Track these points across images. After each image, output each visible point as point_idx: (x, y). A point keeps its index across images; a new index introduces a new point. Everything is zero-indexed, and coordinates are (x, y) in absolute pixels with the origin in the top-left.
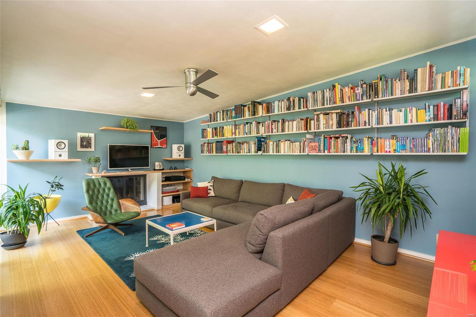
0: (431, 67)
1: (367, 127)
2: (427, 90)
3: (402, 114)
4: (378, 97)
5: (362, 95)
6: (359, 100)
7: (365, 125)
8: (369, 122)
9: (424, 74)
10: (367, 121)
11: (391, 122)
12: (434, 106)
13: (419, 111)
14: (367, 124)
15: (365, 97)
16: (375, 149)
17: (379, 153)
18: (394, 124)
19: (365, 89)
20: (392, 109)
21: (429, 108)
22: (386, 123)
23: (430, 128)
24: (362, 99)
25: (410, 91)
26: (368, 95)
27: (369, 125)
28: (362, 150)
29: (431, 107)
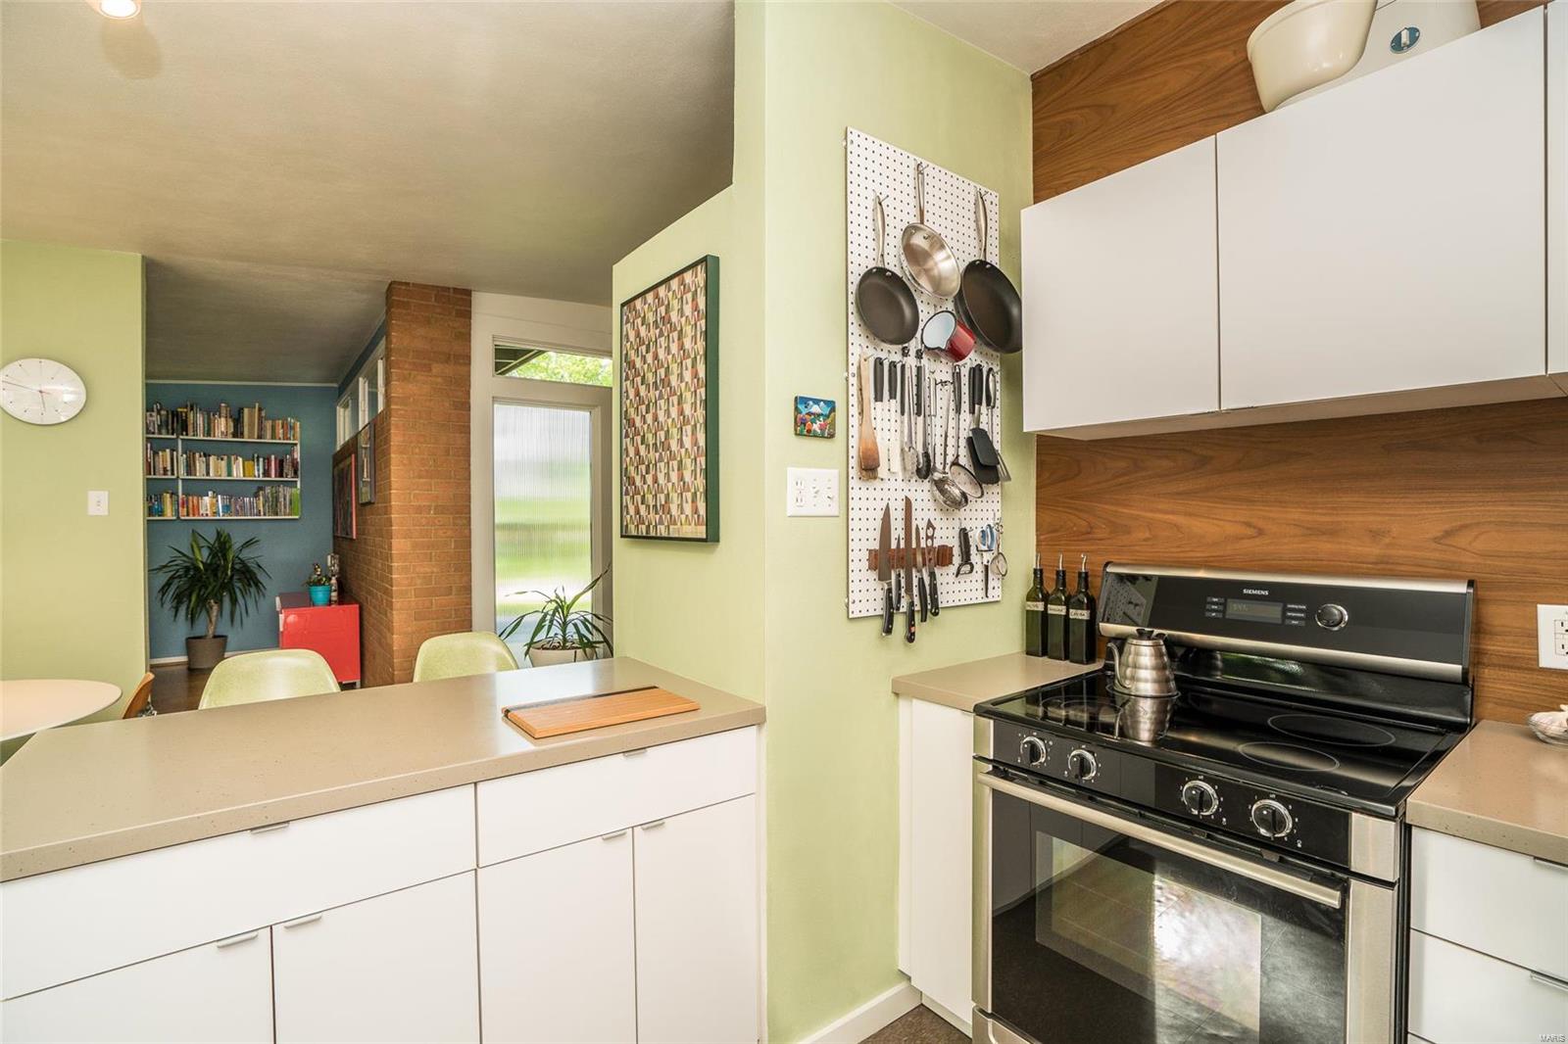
0: (260, 410)
1: (169, 476)
2: (256, 436)
3: (224, 464)
4: (187, 435)
5: (160, 427)
6: (153, 433)
7: (165, 474)
8: (172, 470)
9: (251, 416)
10: (169, 468)
11: (208, 474)
12: (264, 459)
13: (246, 463)
14: (169, 473)
15: (164, 431)
16: (183, 511)
17: (191, 517)
18: (212, 475)
19: (164, 418)
20: (209, 456)
21: (258, 461)
22: (200, 474)
23: (260, 487)
24: (160, 433)
25: (235, 435)
26: (170, 427)
27: (173, 474)
28: (161, 513)
29: (261, 460)
